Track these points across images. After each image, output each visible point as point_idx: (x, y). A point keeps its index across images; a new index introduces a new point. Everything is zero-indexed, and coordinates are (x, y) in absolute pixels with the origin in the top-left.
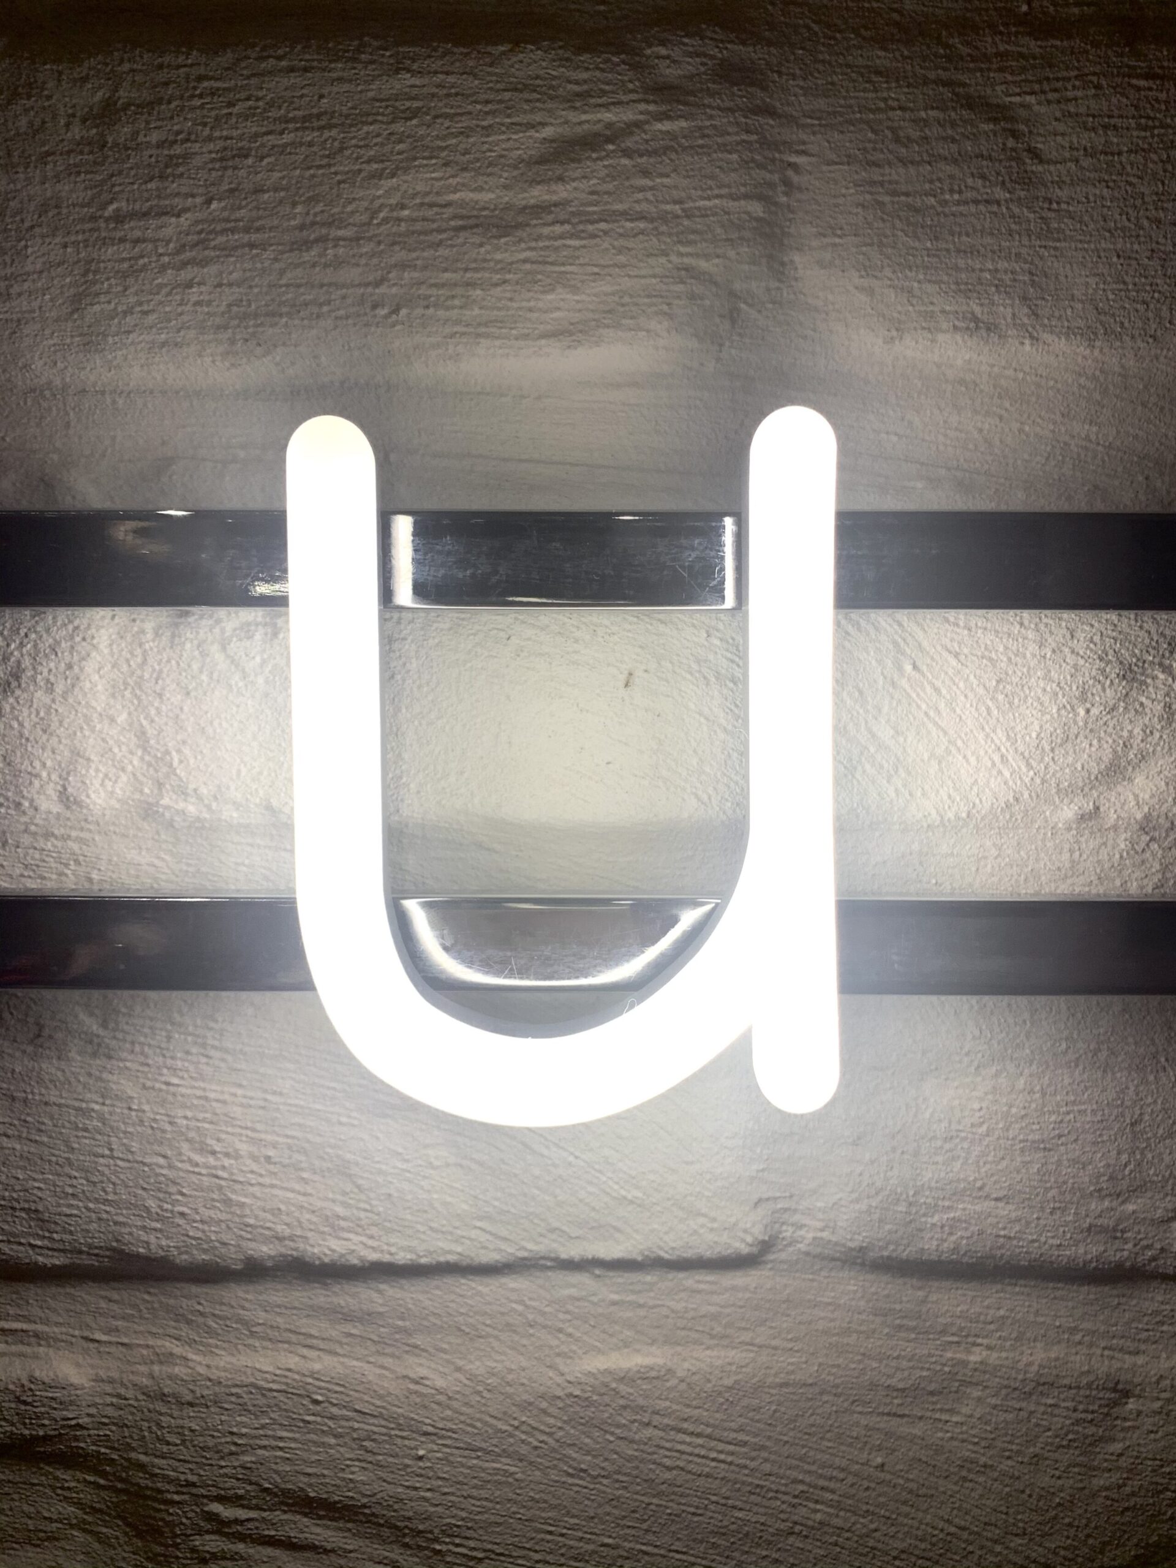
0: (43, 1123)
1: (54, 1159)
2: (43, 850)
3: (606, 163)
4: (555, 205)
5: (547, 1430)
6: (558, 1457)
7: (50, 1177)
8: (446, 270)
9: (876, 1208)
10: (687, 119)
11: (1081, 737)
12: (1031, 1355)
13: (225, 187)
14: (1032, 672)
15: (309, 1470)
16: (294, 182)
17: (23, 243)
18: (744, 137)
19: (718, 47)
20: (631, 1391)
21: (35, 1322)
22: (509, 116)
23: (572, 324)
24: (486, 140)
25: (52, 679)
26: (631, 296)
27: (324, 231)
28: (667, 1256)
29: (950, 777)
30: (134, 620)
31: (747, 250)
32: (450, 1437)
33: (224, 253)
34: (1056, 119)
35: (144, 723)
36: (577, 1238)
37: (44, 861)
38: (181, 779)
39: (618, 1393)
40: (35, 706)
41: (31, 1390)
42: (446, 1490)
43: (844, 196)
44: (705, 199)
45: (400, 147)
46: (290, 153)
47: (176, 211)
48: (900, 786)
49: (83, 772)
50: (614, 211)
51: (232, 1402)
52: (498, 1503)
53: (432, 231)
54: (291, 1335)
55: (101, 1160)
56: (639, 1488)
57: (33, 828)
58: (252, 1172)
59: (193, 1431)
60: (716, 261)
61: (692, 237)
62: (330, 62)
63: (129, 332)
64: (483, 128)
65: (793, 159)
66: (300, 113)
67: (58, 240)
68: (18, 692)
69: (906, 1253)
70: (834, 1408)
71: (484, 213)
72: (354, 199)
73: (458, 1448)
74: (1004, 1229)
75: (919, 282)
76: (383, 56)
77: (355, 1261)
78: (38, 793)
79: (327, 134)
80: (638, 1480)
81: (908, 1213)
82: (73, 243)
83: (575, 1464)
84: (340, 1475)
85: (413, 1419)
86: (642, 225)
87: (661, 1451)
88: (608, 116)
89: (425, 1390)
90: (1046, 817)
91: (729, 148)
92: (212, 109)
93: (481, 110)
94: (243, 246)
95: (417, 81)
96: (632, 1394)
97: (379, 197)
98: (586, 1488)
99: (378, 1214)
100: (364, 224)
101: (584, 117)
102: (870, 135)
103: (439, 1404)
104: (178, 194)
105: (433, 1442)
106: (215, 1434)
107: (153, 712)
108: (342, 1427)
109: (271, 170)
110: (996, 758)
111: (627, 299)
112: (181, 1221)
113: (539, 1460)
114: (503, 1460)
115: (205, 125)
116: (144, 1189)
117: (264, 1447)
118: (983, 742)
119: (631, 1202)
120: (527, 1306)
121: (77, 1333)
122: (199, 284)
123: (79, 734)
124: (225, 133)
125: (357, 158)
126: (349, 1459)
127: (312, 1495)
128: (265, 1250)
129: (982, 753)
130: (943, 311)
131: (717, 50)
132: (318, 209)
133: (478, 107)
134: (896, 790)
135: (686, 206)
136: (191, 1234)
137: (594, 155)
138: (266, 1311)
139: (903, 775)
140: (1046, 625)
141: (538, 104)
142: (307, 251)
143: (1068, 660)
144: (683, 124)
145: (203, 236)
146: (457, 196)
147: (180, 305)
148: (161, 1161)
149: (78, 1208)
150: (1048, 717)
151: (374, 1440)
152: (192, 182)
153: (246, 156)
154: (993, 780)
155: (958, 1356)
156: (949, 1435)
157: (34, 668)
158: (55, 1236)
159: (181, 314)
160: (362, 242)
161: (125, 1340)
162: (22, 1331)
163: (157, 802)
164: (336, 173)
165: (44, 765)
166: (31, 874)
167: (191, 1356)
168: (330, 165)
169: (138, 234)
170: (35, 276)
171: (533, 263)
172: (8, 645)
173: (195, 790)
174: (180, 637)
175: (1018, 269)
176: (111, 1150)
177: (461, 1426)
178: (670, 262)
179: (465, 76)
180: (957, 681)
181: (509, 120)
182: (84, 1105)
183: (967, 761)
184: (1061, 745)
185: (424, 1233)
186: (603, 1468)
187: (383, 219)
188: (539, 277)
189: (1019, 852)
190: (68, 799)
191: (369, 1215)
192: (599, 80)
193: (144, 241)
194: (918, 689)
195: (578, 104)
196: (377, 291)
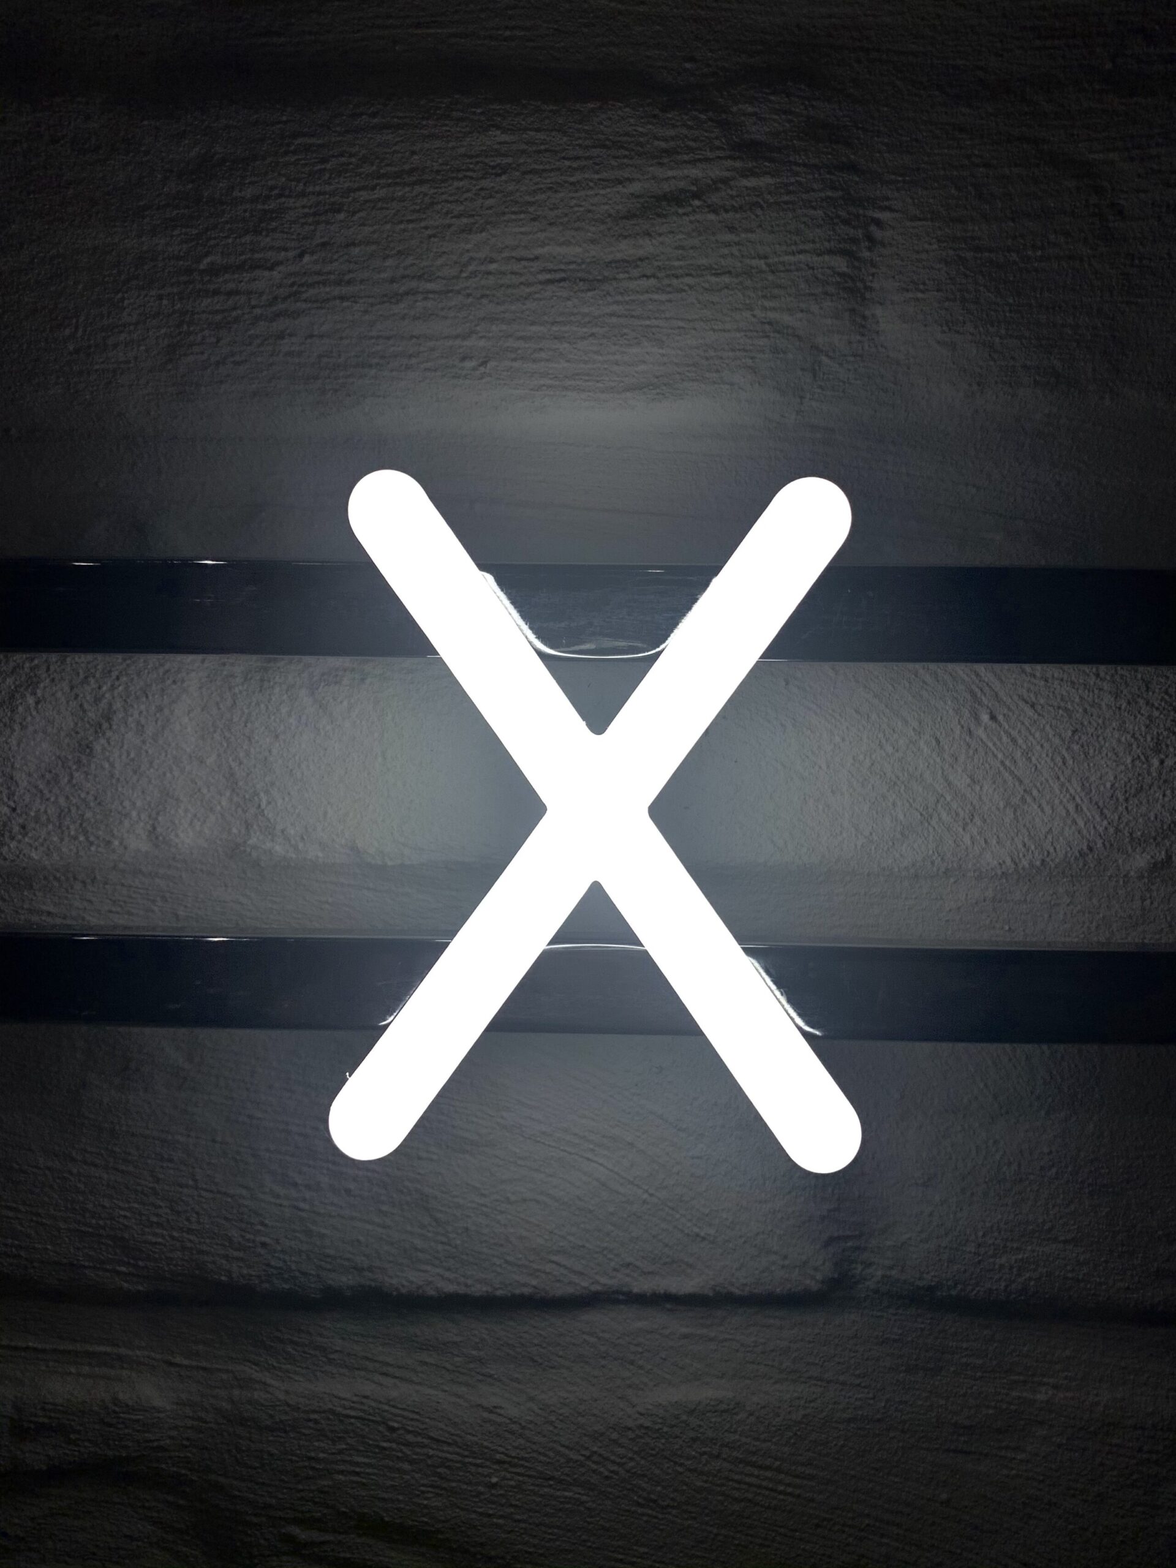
0: (129, 1154)
1: (139, 1188)
2: (130, 886)
3: (692, 218)
4: (641, 259)
5: (618, 1460)
6: (629, 1487)
7: (136, 1206)
8: (533, 323)
9: (946, 1247)
10: (773, 176)
11: (1156, 788)
12: (1097, 1395)
13: (318, 240)
14: (1107, 723)
15: (386, 1496)
16: (385, 236)
17: (120, 295)
18: (830, 193)
19: (803, 104)
20: (702, 1423)
21: (118, 1346)
22: (597, 173)
23: (657, 377)
24: (574, 195)
25: (143, 721)
26: (715, 350)
27: (414, 284)
28: (737, 1292)
29: (1024, 826)
30: (224, 664)
31: (830, 304)
32: (522, 1466)
33: (315, 305)
34: (1139, 176)
35: (233, 764)
36: (649, 1273)
37: (130, 897)
38: (268, 820)
39: (688, 1425)
40: (125, 747)
41: (115, 1412)
42: (518, 1517)
43: (927, 252)
44: (787, 253)
45: (489, 202)
46: (382, 209)
47: (269, 265)
48: (975, 831)
49: (173, 812)
50: (699, 266)
51: (310, 1428)
52: (569, 1531)
53: (521, 283)
54: (367, 1363)
55: (185, 1191)
56: (707, 1519)
57: (121, 865)
58: (332, 1204)
59: (272, 1455)
60: (800, 315)
61: (776, 291)
62: (423, 118)
63: (221, 382)
64: (572, 184)
65: (878, 215)
66: (393, 169)
67: (153, 293)
68: (109, 734)
69: (975, 1292)
70: (901, 1444)
71: (572, 267)
72: (444, 252)
73: (529, 1476)
74: (1073, 1270)
75: (1001, 337)
76: (474, 113)
77: (432, 1293)
78: (128, 832)
79: (418, 189)
80: (707, 1511)
81: (977, 1254)
82: (169, 294)
83: (645, 1494)
84: (416, 1500)
85: (487, 1448)
86: (726, 279)
87: (731, 1483)
88: (695, 172)
89: (499, 1419)
90: (1118, 866)
91: (814, 204)
92: (306, 165)
93: (570, 167)
94: (335, 298)
95: (505, 138)
96: (700, 1426)
97: (468, 251)
98: (656, 1517)
99: (456, 1247)
100: (454, 277)
101: (670, 173)
102: (953, 191)
103: (512, 1433)
104: (272, 248)
105: (506, 1470)
106: (294, 1458)
107: (242, 755)
108: (417, 1454)
109: (363, 225)
110: (1071, 807)
111: (712, 353)
112: (262, 1251)
113: (609, 1490)
114: (574, 1489)
115: (298, 181)
116: (226, 1219)
117: (342, 1472)
118: (1057, 792)
119: (704, 1239)
120: (599, 1338)
121: (158, 1356)
122: (291, 335)
123: (168, 775)
124: (317, 188)
125: (447, 213)
126: (423, 1485)
127: (386, 1519)
128: (345, 1280)
129: (1057, 802)
130: (1025, 367)
131: (802, 107)
132: (410, 260)
133: (567, 163)
134: (972, 838)
135: (770, 261)
136: (273, 1263)
137: (680, 211)
138: (343, 1339)
139: (979, 823)
140: (1122, 676)
141: (625, 161)
142: (397, 303)
143: (1142, 712)
144: (769, 180)
145: (295, 288)
146: (546, 249)
147: (272, 355)
148: (244, 1192)
149: (163, 1236)
150: (1123, 767)
151: (448, 1467)
152: (285, 236)
153: (339, 211)
154: (1067, 829)
155: (1025, 1394)
156: (1014, 1472)
157: (125, 711)
158: (141, 1263)
159: (271, 365)
160: (450, 295)
161: (204, 1364)
162: (106, 1353)
163: (245, 842)
164: (426, 228)
165: (134, 804)
166: (119, 909)
167: (269, 1381)
168: (421, 220)
169: (231, 286)
170: (132, 328)
171: (619, 316)
172: (100, 688)
173: (283, 831)
174: (269, 681)
175: (1099, 325)
176: (196, 1181)
177: (535, 1455)
178: (754, 316)
179: (553, 133)
180: (1033, 731)
181: (597, 177)
182: (170, 1137)
183: (1043, 810)
184: (1135, 796)
185: (500, 1266)
186: (673, 1499)
187: (471, 273)
188: (625, 331)
189: (1090, 899)
190: (157, 838)
191: (447, 1247)
192: (686, 136)
193: (237, 292)
194: (995, 739)
195: (665, 161)
196: (466, 343)
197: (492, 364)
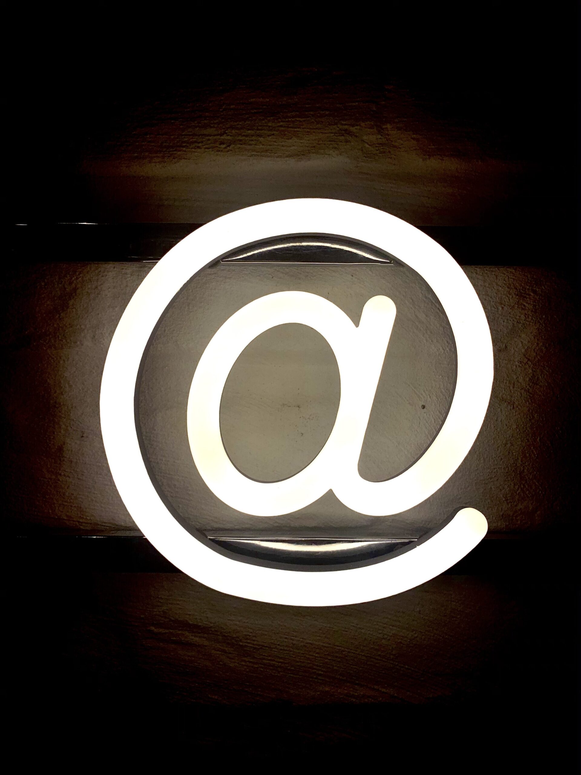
197: (233, 146)
